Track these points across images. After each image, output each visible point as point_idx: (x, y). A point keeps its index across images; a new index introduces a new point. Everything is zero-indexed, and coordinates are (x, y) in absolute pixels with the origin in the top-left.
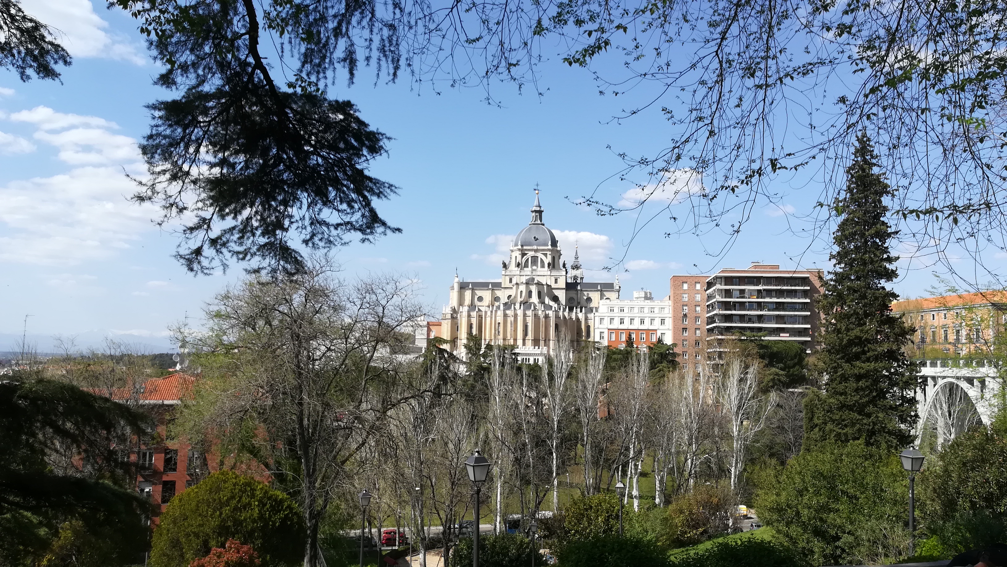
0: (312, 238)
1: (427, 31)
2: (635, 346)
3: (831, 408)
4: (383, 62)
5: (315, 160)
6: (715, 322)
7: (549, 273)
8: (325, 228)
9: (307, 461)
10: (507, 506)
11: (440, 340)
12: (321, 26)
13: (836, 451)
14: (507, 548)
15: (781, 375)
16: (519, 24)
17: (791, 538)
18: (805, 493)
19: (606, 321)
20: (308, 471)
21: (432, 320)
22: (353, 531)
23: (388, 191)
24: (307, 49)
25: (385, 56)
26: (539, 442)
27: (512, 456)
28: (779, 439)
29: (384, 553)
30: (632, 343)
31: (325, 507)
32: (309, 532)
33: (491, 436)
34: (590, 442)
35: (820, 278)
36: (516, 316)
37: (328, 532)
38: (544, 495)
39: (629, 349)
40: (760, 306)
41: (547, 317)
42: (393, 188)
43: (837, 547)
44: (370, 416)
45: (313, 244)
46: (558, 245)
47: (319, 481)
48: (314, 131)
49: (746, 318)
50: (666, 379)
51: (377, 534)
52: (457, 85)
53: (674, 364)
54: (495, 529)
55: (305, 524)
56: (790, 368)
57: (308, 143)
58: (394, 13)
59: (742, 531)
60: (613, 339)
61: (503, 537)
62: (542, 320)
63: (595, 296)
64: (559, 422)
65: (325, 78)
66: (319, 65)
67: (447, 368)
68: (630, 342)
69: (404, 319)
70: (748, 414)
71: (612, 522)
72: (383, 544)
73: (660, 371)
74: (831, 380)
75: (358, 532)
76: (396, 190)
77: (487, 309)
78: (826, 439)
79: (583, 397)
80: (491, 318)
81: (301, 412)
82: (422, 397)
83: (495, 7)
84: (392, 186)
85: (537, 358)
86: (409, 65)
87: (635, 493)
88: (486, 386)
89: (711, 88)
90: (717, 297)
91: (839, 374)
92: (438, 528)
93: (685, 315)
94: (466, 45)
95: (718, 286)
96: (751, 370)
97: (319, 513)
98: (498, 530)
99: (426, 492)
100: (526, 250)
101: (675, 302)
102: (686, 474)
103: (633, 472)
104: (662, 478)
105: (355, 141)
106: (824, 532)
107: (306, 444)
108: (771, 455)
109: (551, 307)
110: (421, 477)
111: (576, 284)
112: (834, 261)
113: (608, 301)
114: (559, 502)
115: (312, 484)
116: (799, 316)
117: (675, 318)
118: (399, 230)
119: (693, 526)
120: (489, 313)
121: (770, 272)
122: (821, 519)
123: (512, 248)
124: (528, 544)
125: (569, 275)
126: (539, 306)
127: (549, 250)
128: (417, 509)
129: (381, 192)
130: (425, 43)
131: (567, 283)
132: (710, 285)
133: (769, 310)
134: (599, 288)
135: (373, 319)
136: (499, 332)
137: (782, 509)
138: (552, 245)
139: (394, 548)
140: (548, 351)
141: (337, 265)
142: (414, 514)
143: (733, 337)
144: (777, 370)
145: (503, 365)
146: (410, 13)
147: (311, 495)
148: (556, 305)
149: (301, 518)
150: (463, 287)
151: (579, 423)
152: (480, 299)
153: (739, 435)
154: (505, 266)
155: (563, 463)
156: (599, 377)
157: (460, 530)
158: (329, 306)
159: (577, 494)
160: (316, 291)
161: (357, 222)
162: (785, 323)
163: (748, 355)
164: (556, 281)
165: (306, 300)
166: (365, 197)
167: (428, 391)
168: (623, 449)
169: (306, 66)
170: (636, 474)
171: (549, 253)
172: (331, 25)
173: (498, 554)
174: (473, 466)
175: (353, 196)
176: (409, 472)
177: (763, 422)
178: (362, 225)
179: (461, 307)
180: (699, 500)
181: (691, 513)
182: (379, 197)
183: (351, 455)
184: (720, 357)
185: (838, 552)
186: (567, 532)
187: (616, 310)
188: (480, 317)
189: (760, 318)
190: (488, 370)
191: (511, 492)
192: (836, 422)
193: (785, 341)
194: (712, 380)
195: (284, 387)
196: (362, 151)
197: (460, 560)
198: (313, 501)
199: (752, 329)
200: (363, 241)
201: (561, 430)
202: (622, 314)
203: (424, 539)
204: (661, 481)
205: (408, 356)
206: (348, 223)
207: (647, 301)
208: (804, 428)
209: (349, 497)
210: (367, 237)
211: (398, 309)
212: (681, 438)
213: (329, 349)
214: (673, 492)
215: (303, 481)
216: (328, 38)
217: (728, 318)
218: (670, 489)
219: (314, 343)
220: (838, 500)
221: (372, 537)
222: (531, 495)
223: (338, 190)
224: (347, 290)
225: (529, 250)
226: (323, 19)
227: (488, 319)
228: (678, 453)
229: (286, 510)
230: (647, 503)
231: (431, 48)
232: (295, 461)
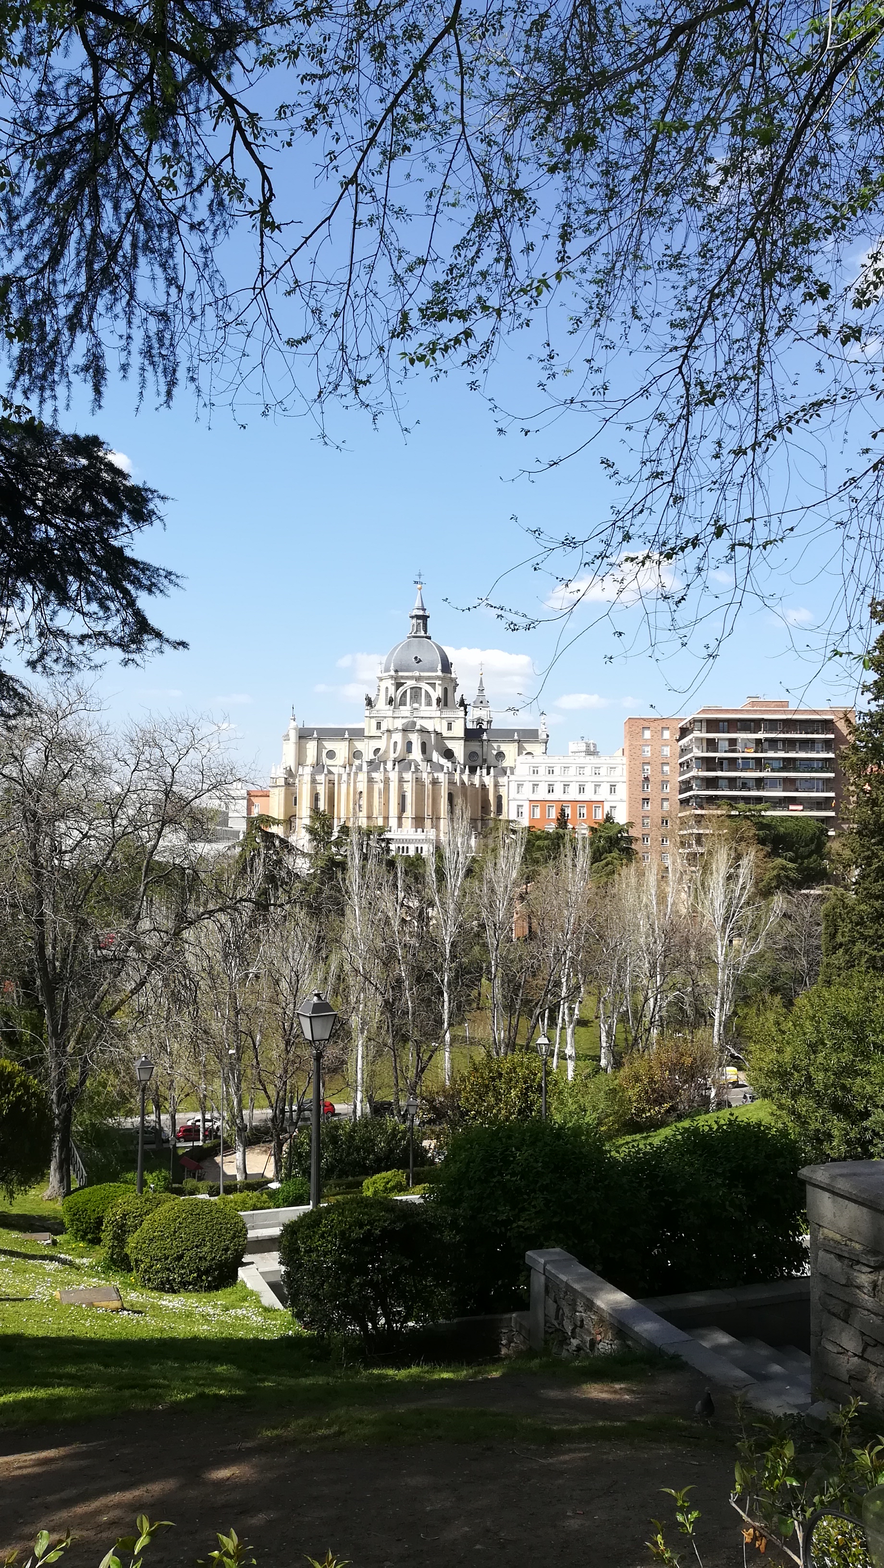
0: (41, 658)
1: (221, 324)
2: (570, 826)
3: (862, 918)
4: (149, 374)
5: (42, 532)
6: (691, 789)
7: (438, 714)
8: (62, 642)
9: (53, 1013)
10: (372, 1075)
11: (267, 820)
12: (46, 313)
13: (866, 984)
14: (372, 1141)
15: (790, 869)
16: (369, 316)
17: (799, 1116)
18: (820, 1047)
19: (527, 787)
20: (55, 1028)
21: (252, 788)
22: (129, 1120)
23: (166, 582)
24: (24, 350)
25: (152, 363)
26: (422, 977)
27: (379, 997)
28: (786, 966)
29: (180, 1152)
30: (566, 823)
31: (83, 1082)
32: (57, 1122)
33: (347, 967)
34: (499, 975)
35: (848, 721)
36: (387, 781)
37: (88, 1122)
38: (430, 1057)
39: (561, 831)
40: (759, 764)
41: (435, 782)
42: (173, 577)
43: (866, 1129)
44: (152, 941)
45: (44, 667)
46: (453, 669)
47: (72, 1043)
48: (42, 484)
49: (739, 783)
50: (616, 876)
51: (169, 1123)
52: (271, 412)
53: (628, 854)
54: (355, 1112)
55: (51, 1110)
56: (803, 858)
57: (31, 502)
58: (168, 294)
59: (730, 1106)
60: (538, 815)
61: (366, 1123)
62: (429, 787)
63: (509, 749)
64: (453, 945)
65: (54, 397)
66: (44, 377)
67: (279, 862)
68: (562, 821)
69: (205, 787)
70: (741, 927)
71: (532, 1096)
72: (178, 1138)
73: (607, 865)
74: (863, 877)
75: (137, 1120)
76: (178, 581)
77: (342, 770)
78: (854, 966)
79: (491, 906)
80: (349, 784)
81: (42, 935)
82: (236, 910)
83: (331, 287)
84: (170, 573)
85: (419, 846)
86: (193, 379)
87: (569, 1051)
88: (340, 891)
89: (671, 426)
90: (695, 750)
91: (873, 867)
92: (264, 1111)
93: (647, 779)
94: (286, 348)
95: (697, 734)
96: (744, 862)
97: (73, 1093)
98: (359, 1113)
99: (245, 1056)
100: (402, 677)
101: (632, 758)
102: (646, 1020)
103: (567, 1018)
104: (610, 1027)
105: (109, 502)
106: (847, 1106)
107: (52, 985)
108: (774, 991)
109: (442, 767)
110: (237, 1032)
111: (481, 731)
112: (869, 696)
113: (530, 757)
114: (452, 1067)
115: (61, 1047)
116: (819, 779)
117: (631, 783)
118: (183, 644)
119: (655, 1101)
120: (345, 777)
121: (775, 712)
122: (843, 1087)
123: (380, 675)
124: (404, 1132)
125: (468, 717)
126: (423, 766)
127: (438, 678)
128: (231, 1083)
129: (153, 584)
130: (218, 344)
131: (467, 731)
132: (684, 732)
133: (773, 770)
134: (516, 737)
135: (156, 788)
136: (360, 806)
137: (786, 1073)
138: (443, 671)
139: (196, 1144)
140: (438, 836)
141: (96, 700)
142: (227, 1092)
143: (719, 812)
144: (784, 862)
145: (365, 858)
146: (192, 295)
147: (60, 1064)
148: (449, 764)
149: (43, 1102)
150: (303, 735)
151: (485, 945)
152: (331, 754)
153: (725, 960)
154: (369, 703)
155: (459, 1008)
156: (514, 874)
157: (299, 1115)
158: (85, 766)
159: (480, 1054)
160: (62, 744)
161: (114, 631)
162: (797, 790)
163: (742, 839)
164: (450, 727)
165: (47, 757)
166: (126, 592)
167: (245, 900)
168: (551, 984)
169: (22, 378)
170: (571, 1022)
171: (438, 682)
172: (64, 311)
173: (358, 1149)
174: (310, 1018)
175: (108, 589)
176: (218, 1027)
177: (762, 941)
178: (122, 638)
179: (301, 769)
180: (664, 1060)
181: (652, 1081)
182: (150, 591)
183: (122, 1002)
184: (699, 842)
185: (868, 1136)
186: (463, 1115)
187: (542, 770)
188: (331, 782)
189: (760, 783)
190: (343, 866)
191: (379, 1054)
192: (869, 940)
193: (797, 818)
194: (686, 878)
195: (13, 896)
196: (121, 517)
197: (299, 1161)
198: (64, 1074)
199: (747, 799)
200: (126, 663)
201: (455, 956)
202: (551, 778)
203: (242, 1129)
204: (609, 1034)
205: (214, 845)
206: (100, 634)
207: (588, 757)
208: (823, 948)
209: (121, 1067)
210: (131, 656)
211: (196, 771)
212: (640, 967)
213: (85, 836)
214: (626, 1048)
215: (47, 1043)
216: (59, 332)
217: (711, 783)
218: (623, 1044)
219: (62, 826)
220: (869, 1058)
221: (161, 1129)
222: (409, 1057)
223: (81, 579)
224: (113, 741)
225: (408, 678)
226: (49, 301)
227: (344, 787)
228: (634, 989)
229: (18, 1089)
230: (587, 1067)
231: (228, 352)
232: (35, 1012)
